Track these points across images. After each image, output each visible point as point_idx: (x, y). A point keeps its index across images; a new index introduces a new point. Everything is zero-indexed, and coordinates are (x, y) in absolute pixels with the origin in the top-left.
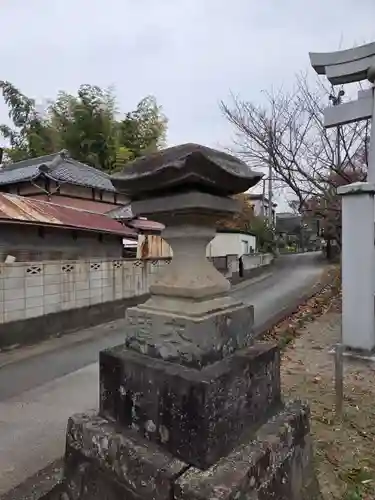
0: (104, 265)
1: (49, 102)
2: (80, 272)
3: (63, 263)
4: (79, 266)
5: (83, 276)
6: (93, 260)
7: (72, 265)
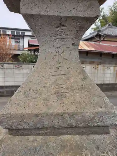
0: (112, 68)
1: (109, 7)
2: (100, 70)
3: (93, 66)
4: (100, 67)
5: (102, 71)
6: (107, 65)
7: (97, 67)
